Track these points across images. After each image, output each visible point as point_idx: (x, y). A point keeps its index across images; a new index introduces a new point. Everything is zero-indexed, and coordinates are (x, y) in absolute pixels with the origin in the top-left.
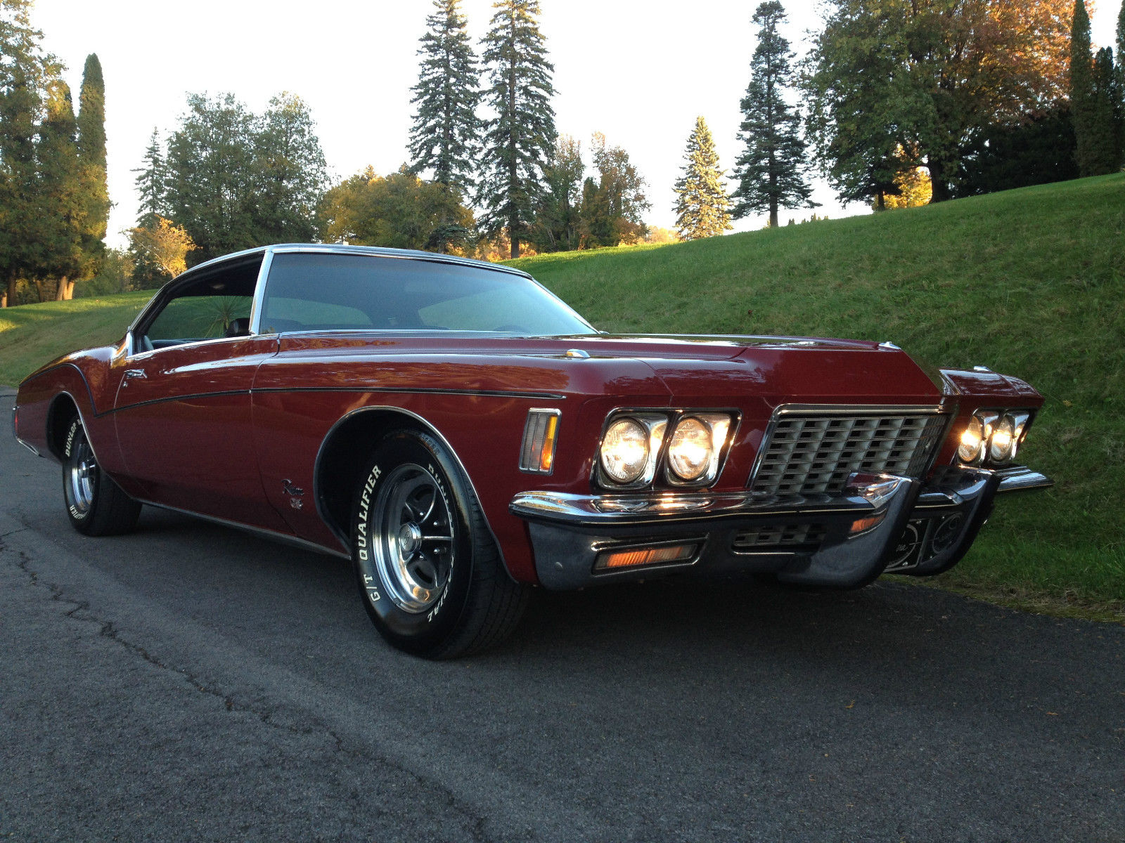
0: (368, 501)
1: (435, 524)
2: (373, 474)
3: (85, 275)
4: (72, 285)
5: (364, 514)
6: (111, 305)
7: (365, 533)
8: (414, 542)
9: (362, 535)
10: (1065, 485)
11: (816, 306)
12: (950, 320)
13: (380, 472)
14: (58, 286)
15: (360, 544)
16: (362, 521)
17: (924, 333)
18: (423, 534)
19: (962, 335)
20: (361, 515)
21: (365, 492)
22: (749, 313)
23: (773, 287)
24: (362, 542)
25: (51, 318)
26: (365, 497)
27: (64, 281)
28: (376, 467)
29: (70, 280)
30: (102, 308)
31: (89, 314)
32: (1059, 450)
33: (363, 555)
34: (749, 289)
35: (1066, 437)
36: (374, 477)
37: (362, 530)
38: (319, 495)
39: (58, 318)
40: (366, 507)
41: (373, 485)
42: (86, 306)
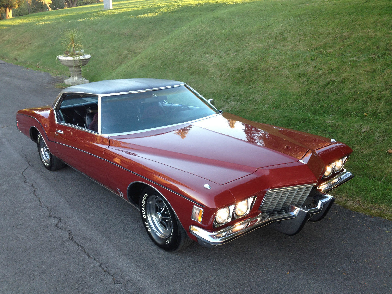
0: (144, 202)
1: (166, 213)
2: (145, 195)
3: (15, 6)
4: (11, 11)
5: (143, 205)
6: (27, 22)
7: (144, 210)
8: (160, 219)
9: (143, 211)
10: (361, 150)
11: (284, 57)
12: (330, 70)
13: (147, 195)
14: (6, 11)
15: (143, 213)
16: (143, 207)
17: (320, 76)
18: (162, 216)
19: (333, 78)
20: (142, 205)
21: (143, 199)
22: (261, 59)
23: (269, 46)
24: (144, 213)
25: (6, 28)
26: (143, 201)
27: (8, 9)
28: (146, 194)
29: (10, 9)
30: (24, 23)
31: (19, 26)
32: (361, 135)
33: (144, 217)
34: (261, 45)
35: (364, 130)
36: (145, 196)
37: (143, 209)
38: (129, 197)
39: (9, 28)
40: (144, 203)
41: (145, 198)
42: (18, 22)
